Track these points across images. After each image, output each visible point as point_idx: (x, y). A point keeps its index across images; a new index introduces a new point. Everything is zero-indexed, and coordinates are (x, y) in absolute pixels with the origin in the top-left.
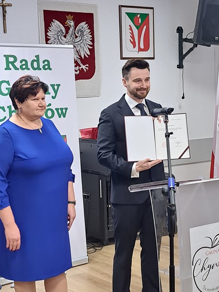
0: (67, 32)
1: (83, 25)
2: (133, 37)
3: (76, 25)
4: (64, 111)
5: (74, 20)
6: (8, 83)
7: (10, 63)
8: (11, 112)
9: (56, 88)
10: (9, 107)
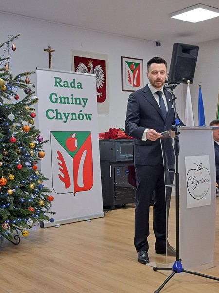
1: (99, 67)
2: (130, 77)
4: (90, 116)
5: (93, 63)
6: (56, 95)
7: (57, 82)
8: (57, 114)
9: (85, 101)
10: (57, 110)
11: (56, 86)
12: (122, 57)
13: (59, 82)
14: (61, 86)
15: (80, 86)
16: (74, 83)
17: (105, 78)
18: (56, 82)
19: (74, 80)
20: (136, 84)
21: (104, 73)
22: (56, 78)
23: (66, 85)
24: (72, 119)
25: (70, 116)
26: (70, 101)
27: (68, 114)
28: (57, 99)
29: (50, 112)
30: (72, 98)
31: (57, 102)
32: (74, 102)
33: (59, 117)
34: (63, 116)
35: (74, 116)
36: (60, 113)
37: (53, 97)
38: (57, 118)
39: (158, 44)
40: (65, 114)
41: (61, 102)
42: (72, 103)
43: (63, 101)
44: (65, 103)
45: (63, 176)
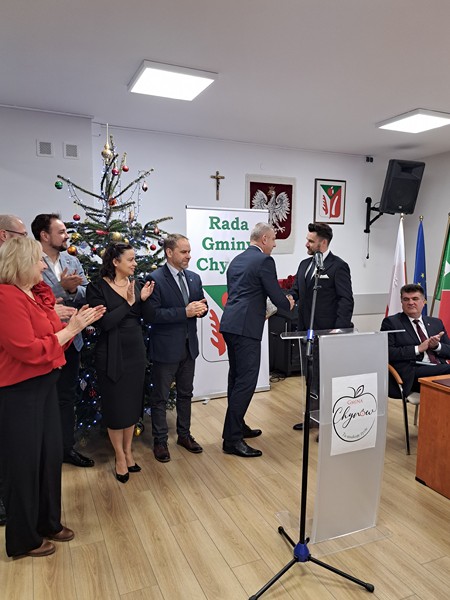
1: (283, 195)
2: (326, 205)
6: (211, 239)
7: (214, 223)
8: (212, 263)
10: (211, 259)
11: (212, 228)
12: (316, 180)
13: (216, 224)
14: (219, 228)
15: (245, 227)
16: (237, 222)
17: (290, 208)
18: (212, 223)
19: (237, 219)
20: (333, 213)
21: (290, 202)
22: (212, 218)
23: (226, 226)
26: (230, 246)
28: (212, 245)
29: (203, 262)
30: (233, 243)
31: (212, 248)
32: (236, 247)
33: (214, 267)
34: (219, 266)
36: (216, 263)
37: (208, 242)
38: (211, 269)
39: (369, 159)
40: (222, 263)
41: (218, 248)
42: (233, 249)
43: (220, 247)
44: (223, 249)
45: (216, 340)
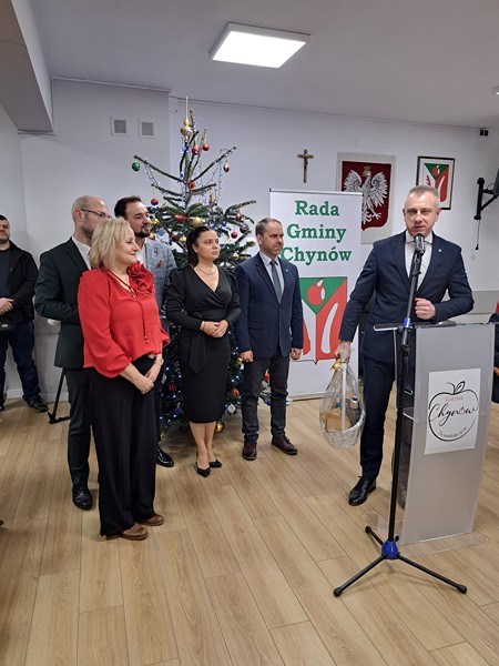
0: (363, 182)
1: (380, 176)
3: (373, 176)
4: (348, 254)
5: (371, 170)
6: (297, 226)
8: (297, 253)
9: (342, 232)
10: (296, 249)
11: (298, 213)
12: (420, 158)
13: (302, 208)
14: (306, 213)
15: (336, 212)
16: (327, 207)
17: (388, 191)
18: (299, 207)
19: (327, 203)
21: (388, 183)
22: (298, 202)
23: (314, 211)
24: (320, 259)
25: (317, 255)
26: (318, 234)
27: (314, 253)
28: (298, 233)
29: (287, 252)
30: (321, 230)
31: (297, 236)
32: (325, 234)
33: (299, 257)
34: (306, 256)
35: (322, 256)
36: (301, 253)
37: (293, 229)
38: (296, 259)
40: (308, 253)
41: (304, 236)
42: (321, 236)
43: (307, 234)
44: (310, 236)
